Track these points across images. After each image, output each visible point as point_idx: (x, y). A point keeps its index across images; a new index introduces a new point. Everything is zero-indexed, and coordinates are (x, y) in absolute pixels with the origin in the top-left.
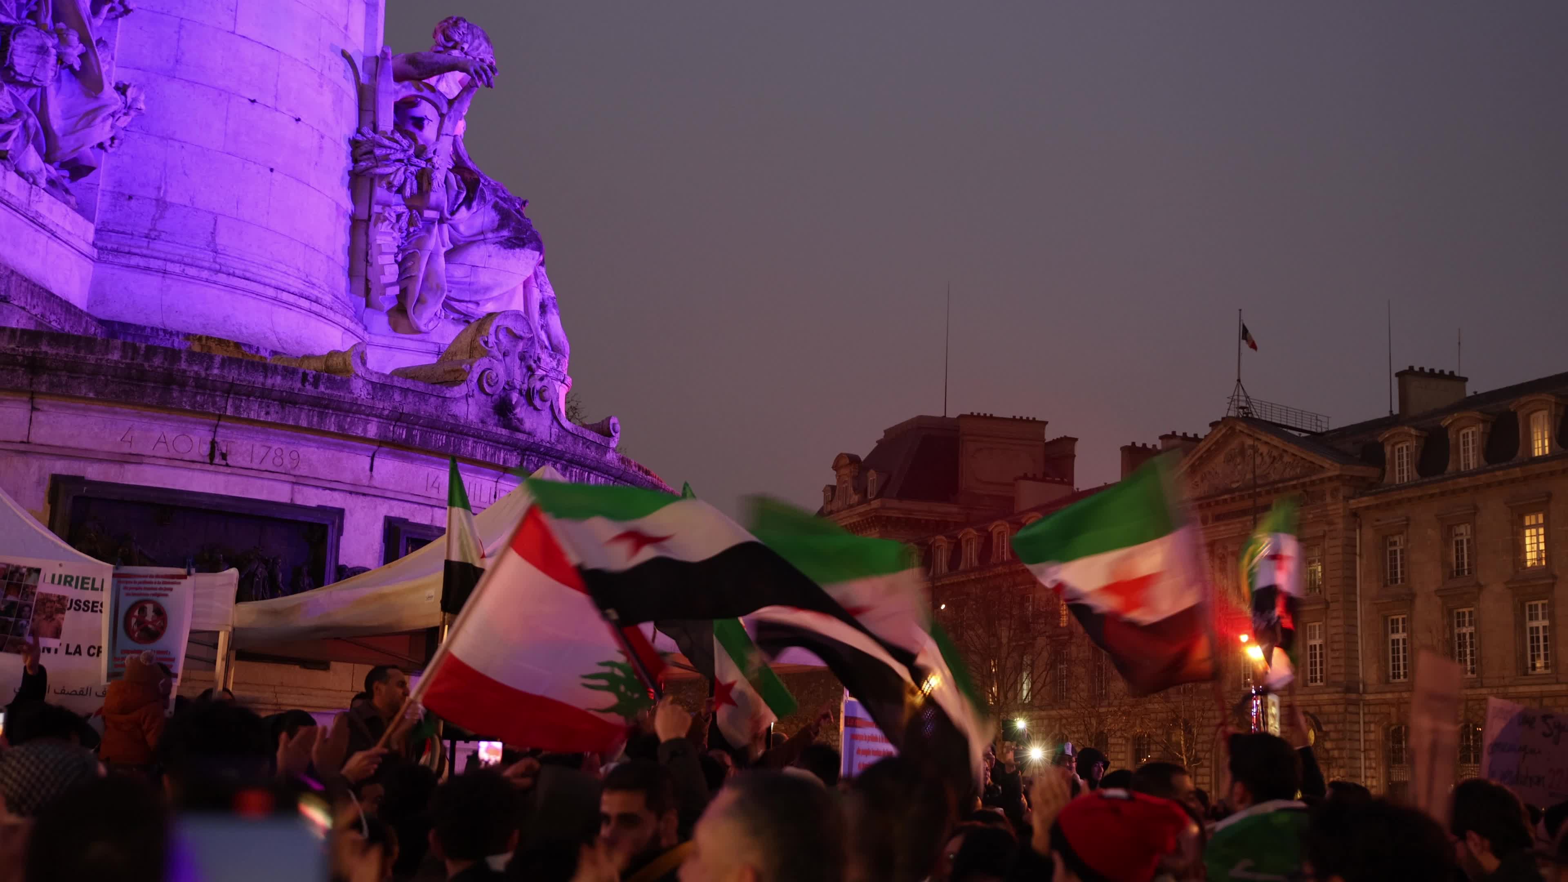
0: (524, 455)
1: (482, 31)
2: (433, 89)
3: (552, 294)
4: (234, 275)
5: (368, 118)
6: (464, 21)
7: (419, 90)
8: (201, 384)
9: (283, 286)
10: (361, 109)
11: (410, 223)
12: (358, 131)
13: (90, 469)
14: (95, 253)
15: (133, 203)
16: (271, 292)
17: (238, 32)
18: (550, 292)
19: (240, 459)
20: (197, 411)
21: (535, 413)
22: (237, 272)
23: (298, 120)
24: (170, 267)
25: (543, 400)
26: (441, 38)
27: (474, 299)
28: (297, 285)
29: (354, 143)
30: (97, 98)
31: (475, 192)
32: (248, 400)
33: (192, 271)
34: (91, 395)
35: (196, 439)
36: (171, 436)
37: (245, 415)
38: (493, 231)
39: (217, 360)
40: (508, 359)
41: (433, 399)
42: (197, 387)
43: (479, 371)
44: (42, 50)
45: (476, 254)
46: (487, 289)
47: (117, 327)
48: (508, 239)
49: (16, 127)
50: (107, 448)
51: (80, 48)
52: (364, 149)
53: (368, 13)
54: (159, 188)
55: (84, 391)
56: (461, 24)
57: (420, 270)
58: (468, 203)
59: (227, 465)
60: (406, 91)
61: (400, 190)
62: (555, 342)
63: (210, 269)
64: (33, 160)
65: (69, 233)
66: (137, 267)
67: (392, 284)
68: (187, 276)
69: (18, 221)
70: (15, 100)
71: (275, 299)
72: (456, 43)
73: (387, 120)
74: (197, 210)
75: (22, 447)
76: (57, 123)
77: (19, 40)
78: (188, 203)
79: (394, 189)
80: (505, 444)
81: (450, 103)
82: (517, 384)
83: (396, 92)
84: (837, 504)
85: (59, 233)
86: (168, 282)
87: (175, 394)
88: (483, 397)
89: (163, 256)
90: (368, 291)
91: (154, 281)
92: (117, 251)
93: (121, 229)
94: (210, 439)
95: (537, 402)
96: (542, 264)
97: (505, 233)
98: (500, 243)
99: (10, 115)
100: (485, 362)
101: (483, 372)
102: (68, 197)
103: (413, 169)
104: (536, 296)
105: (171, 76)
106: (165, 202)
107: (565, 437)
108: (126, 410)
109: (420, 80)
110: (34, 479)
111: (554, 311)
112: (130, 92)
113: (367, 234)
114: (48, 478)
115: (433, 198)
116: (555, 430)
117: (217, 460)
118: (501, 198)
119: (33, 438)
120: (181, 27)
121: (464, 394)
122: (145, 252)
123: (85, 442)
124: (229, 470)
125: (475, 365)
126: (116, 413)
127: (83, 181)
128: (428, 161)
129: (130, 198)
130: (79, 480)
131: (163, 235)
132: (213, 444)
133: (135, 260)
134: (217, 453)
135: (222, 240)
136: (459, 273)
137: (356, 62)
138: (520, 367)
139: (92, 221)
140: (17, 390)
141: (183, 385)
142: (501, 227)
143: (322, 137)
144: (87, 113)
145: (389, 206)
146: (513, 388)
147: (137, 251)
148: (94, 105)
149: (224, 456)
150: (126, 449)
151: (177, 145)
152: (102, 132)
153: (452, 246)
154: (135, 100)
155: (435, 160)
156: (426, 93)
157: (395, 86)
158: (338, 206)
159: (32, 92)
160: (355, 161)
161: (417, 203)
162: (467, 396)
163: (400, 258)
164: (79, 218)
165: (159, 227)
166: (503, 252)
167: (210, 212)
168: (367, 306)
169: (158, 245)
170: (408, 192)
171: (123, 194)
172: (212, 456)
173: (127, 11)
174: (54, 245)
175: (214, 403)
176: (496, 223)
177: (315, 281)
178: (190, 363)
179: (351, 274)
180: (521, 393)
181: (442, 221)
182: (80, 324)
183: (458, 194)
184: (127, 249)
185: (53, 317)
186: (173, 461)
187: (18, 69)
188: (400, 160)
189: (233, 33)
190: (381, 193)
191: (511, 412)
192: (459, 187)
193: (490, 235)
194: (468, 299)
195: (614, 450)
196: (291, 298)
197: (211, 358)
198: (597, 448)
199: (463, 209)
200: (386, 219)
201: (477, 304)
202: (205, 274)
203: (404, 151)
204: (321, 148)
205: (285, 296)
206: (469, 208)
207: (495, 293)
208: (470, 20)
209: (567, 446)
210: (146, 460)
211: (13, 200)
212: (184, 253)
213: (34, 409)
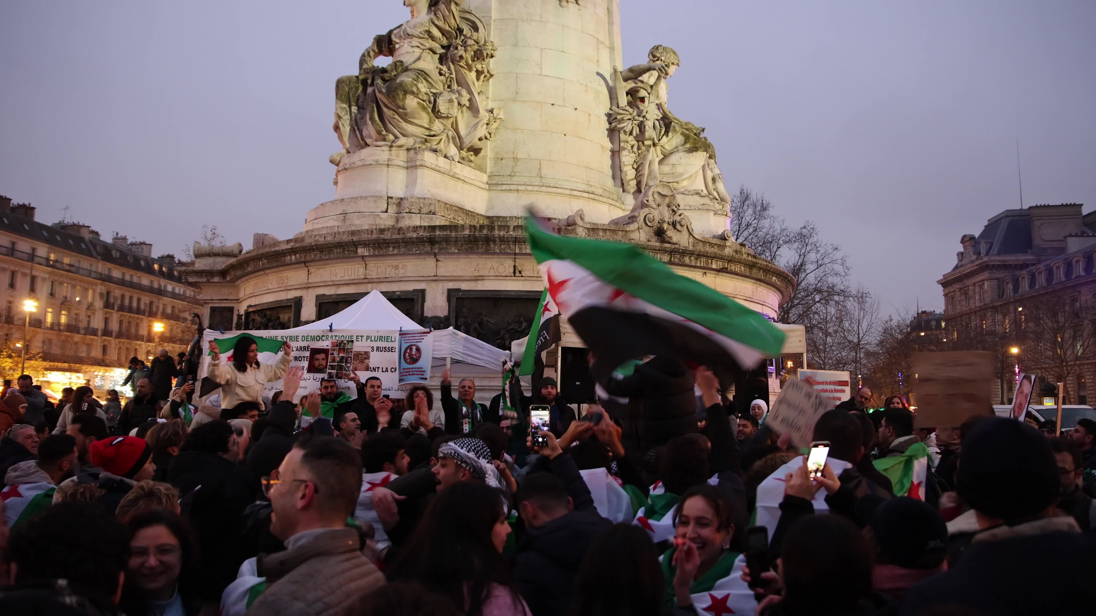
0: (671, 255)
1: (672, 49)
2: (642, 82)
3: (719, 172)
4: (550, 187)
5: (615, 102)
6: (661, 46)
7: (636, 83)
8: (502, 240)
9: (574, 188)
10: (611, 99)
11: (639, 148)
12: (611, 109)
13: (463, 285)
14: (487, 187)
15: (503, 161)
16: (568, 192)
17: (543, 74)
18: (717, 171)
19: (528, 272)
20: (503, 253)
21: (678, 233)
22: (551, 185)
23: (576, 109)
24: (520, 188)
25: (682, 226)
26: (651, 56)
27: (675, 180)
28: (583, 187)
29: (609, 115)
30: (478, 117)
31: (669, 128)
32: (525, 244)
33: (530, 188)
34: (456, 251)
35: (507, 266)
36: (495, 265)
37: (524, 252)
38: (681, 146)
39: (512, 228)
40: (660, 208)
41: (620, 233)
42: (500, 241)
43: (644, 215)
44: (451, 101)
45: (673, 159)
46: (682, 174)
47: (495, 218)
48: (690, 149)
49: (444, 137)
50: (469, 274)
51: (468, 97)
52: (613, 117)
53: (610, 52)
54: (514, 153)
55: (453, 249)
56: (660, 48)
57: (645, 171)
58: (667, 133)
59: (522, 276)
60: (631, 85)
61: (631, 134)
62: (721, 196)
63: (538, 186)
64: (453, 151)
65: (472, 180)
66: (506, 190)
67: (632, 179)
68: (528, 190)
69: (446, 178)
70: (444, 125)
71: (570, 195)
72: (659, 58)
73: (623, 100)
74: (531, 159)
75: (435, 278)
76: (463, 132)
77: (440, 98)
78: (527, 157)
79: (628, 133)
80: (659, 250)
81: (652, 87)
82: (666, 220)
83: (625, 87)
84: (965, 261)
85: (467, 180)
86: (520, 194)
87: (492, 246)
88: (648, 228)
89: (516, 183)
90: (623, 184)
91: (513, 195)
92: (496, 184)
93: (498, 174)
94: (513, 265)
95: (678, 227)
96: (710, 157)
97: (688, 146)
98: (686, 151)
99: (440, 132)
100: (646, 210)
101: (646, 216)
102: (470, 164)
103: (635, 122)
104: (709, 175)
105: (514, 101)
106: (517, 159)
107: (697, 243)
108: (474, 256)
109: (636, 78)
110: (441, 292)
111: (720, 180)
112: (494, 112)
113: (619, 158)
114: (446, 291)
115: (647, 135)
116: (691, 240)
117: (517, 274)
118: (686, 129)
119: (438, 274)
120: (517, 77)
121: (636, 227)
122: (509, 182)
123: (459, 273)
124: (523, 278)
125: (641, 213)
126: (470, 258)
127: (480, 155)
128: (644, 117)
129: (502, 159)
130: (458, 290)
131: (517, 174)
132: (515, 267)
133: (504, 187)
134: (517, 271)
135: (544, 172)
136: (666, 169)
137: (606, 77)
138: (668, 211)
139: (485, 172)
140: (427, 253)
141: (494, 241)
142: (685, 143)
143: (590, 115)
144: (475, 125)
145: (627, 142)
146: (664, 222)
147: (505, 183)
148: (477, 120)
149: (520, 272)
150: (477, 274)
151: (520, 131)
152: (482, 131)
153: (663, 157)
154: (497, 115)
155: (647, 116)
156: (640, 84)
157: (624, 84)
158: (602, 147)
159: (451, 120)
160: (610, 123)
161: (640, 138)
162: (639, 229)
163: (635, 166)
164: (478, 172)
165: (515, 170)
166: (687, 155)
167: (538, 160)
168: (624, 191)
169: (516, 180)
170: (634, 134)
171: (498, 158)
172: (515, 273)
173: (492, 76)
174: (466, 186)
175: (510, 248)
176: (683, 142)
177: (592, 184)
178: (499, 230)
179: (614, 177)
180: (668, 223)
181: (654, 145)
182: (475, 220)
183: (661, 130)
184: (501, 183)
185: (459, 218)
186: (499, 277)
187: (442, 111)
188: (629, 119)
189: (541, 75)
190: (623, 136)
191: (664, 234)
192: (660, 127)
193: (680, 148)
194: (672, 181)
195: (730, 247)
196: (578, 193)
197: (509, 227)
198: (718, 247)
199: (664, 137)
200: (626, 149)
201: (677, 182)
202: (536, 188)
203: (631, 114)
204: (590, 120)
205: (575, 193)
206: (667, 136)
207: (685, 176)
208: (663, 46)
209: (700, 247)
210: (485, 278)
211: (441, 169)
212: (526, 180)
213: (437, 260)
